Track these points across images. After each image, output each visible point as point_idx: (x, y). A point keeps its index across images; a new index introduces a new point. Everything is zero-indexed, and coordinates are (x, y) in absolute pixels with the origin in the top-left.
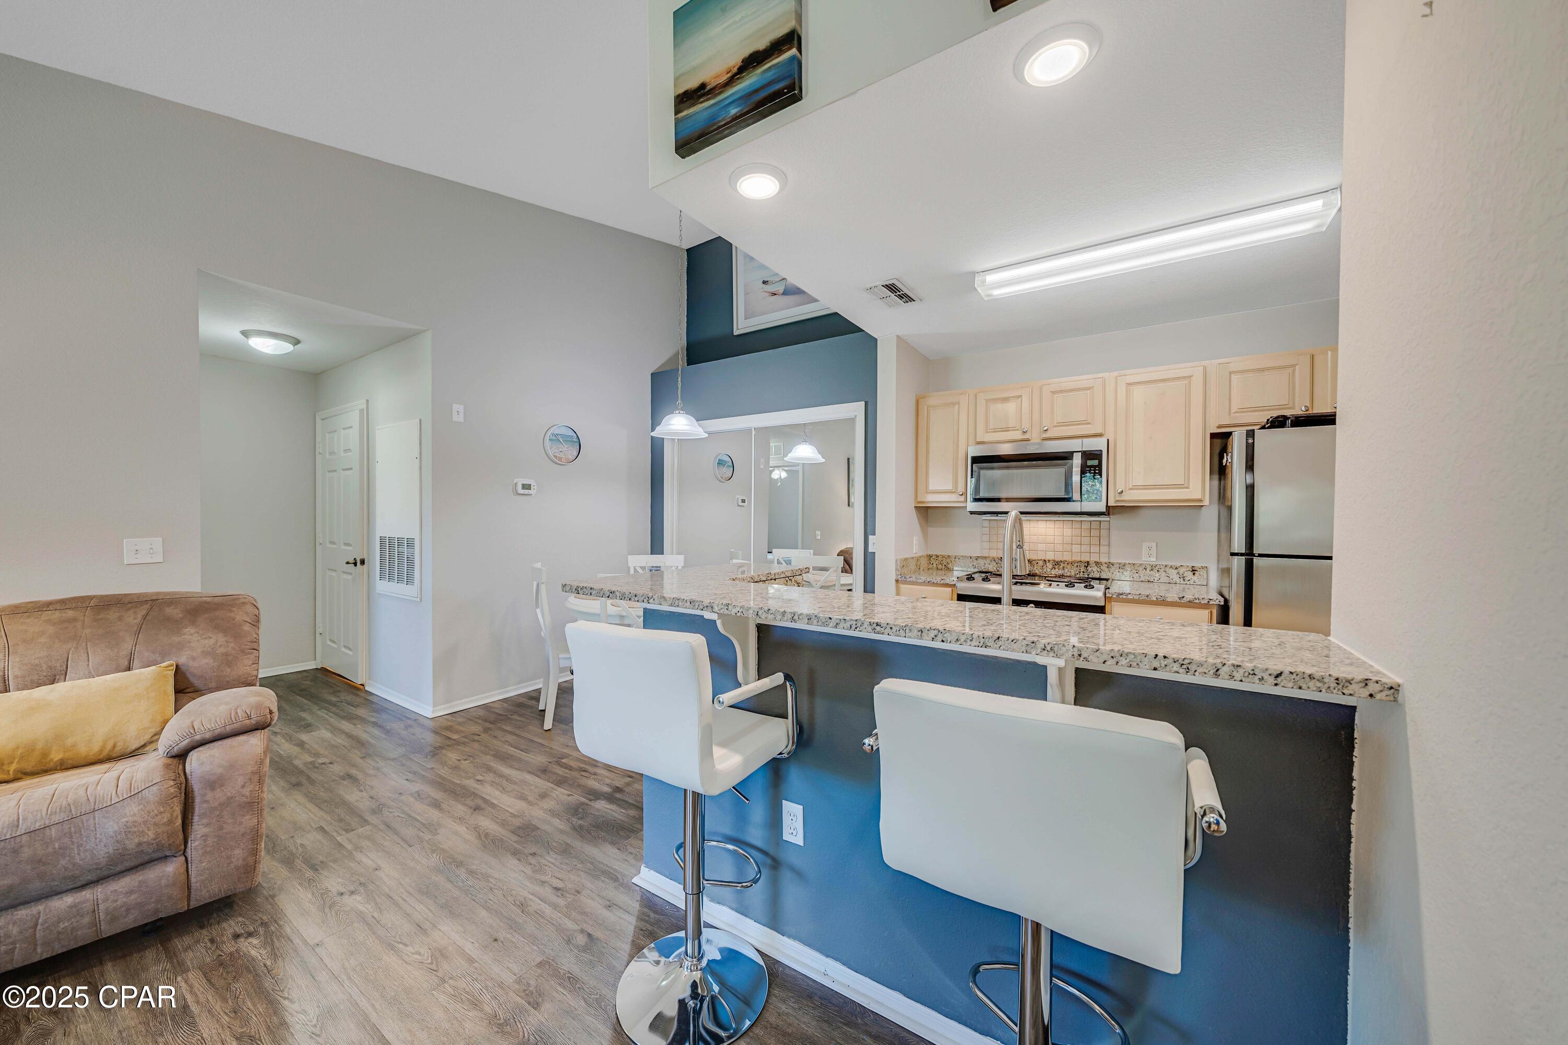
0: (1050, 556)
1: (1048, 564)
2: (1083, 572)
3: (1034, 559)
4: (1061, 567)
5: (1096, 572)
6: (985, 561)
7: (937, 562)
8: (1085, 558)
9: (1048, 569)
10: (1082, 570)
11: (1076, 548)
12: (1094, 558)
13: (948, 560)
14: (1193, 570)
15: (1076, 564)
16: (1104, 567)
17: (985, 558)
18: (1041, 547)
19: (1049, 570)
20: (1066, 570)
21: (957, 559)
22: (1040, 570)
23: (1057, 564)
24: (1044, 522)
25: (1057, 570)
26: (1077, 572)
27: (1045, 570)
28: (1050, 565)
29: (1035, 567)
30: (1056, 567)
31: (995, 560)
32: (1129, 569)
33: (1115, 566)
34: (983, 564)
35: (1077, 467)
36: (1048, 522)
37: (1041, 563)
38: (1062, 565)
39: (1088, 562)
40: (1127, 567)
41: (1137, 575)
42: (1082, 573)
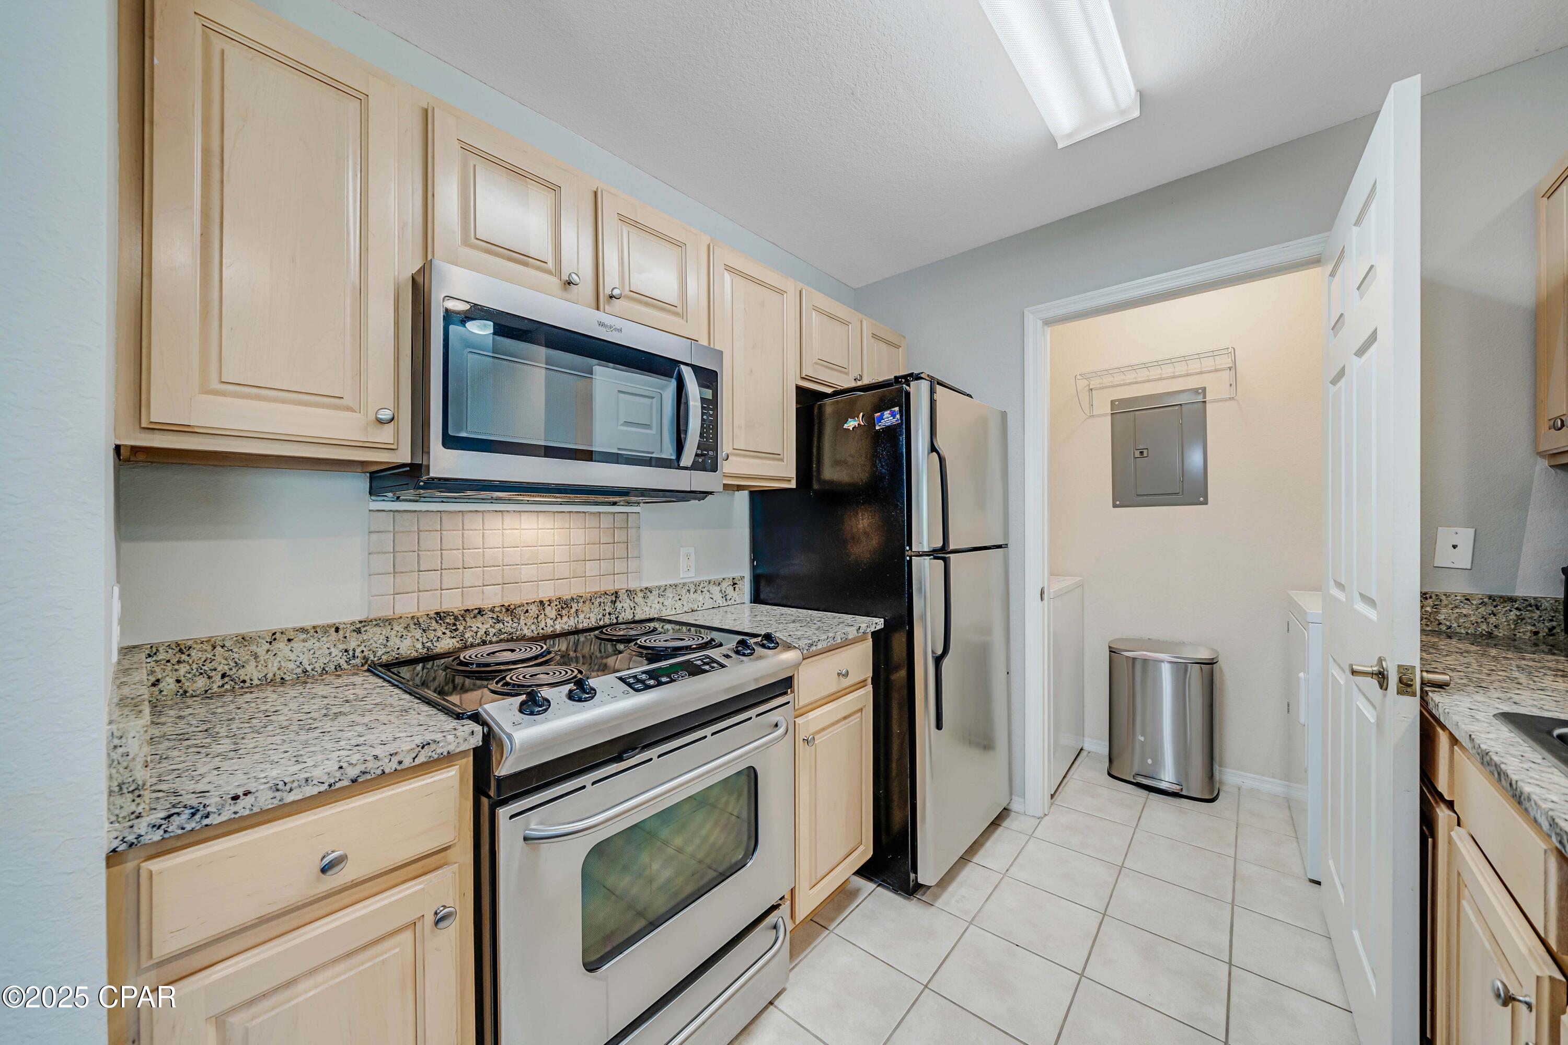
0: (547, 592)
1: (548, 609)
2: (610, 614)
3: (518, 603)
4: (573, 610)
5: (628, 610)
6: (386, 631)
7: (183, 669)
8: (608, 585)
9: (548, 621)
10: (608, 611)
11: (591, 568)
12: (620, 584)
13: (242, 654)
14: (735, 584)
15: (598, 600)
16: (639, 599)
17: (389, 621)
18: (527, 572)
19: (550, 622)
20: (581, 616)
21: (281, 645)
22: (533, 627)
23: (564, 605)
24: (534, 516)
25: (565, 619)
26: (601, 616)
27: (542, 625)
28: (551, 612)
29: (522, 622)
30: (564, 612)
31: (418, 624)
32: (671, 596)
33: (654, 593)
34: (382, 640)
35: (694, 400)
36: (541, 516)
37: (534, 610)
38: (575, 606)
39: (616, 593)
40: (669, 593)
41: (680, 603)
42: (607, 616)
